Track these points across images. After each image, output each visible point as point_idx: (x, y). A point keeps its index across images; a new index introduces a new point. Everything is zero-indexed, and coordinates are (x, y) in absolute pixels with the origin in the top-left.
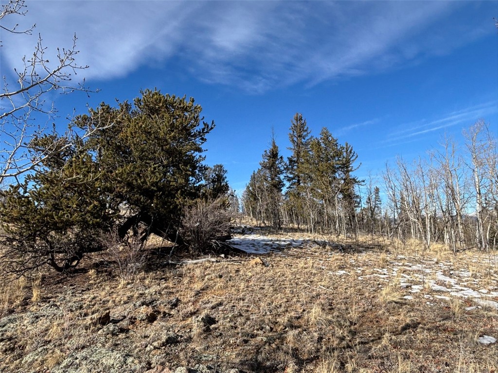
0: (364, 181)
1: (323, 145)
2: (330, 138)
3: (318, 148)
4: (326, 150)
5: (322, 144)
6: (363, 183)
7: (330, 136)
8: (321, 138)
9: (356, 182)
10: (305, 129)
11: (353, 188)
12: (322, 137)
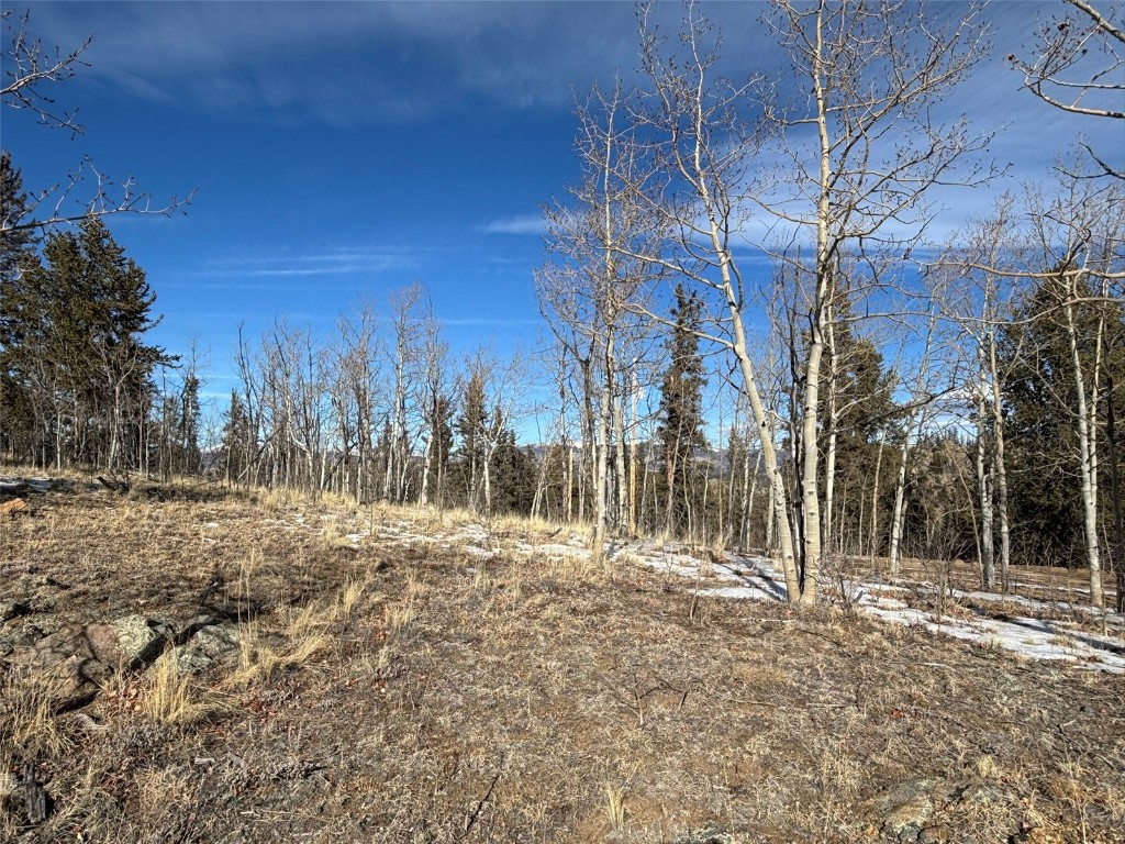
0: (177, 359)
1: (84, 255)
2: (106, 242)
3: (72, 260)
4: (92, 267)
5: (82, 250)
6: (175, 363)
7: (106, 237)
8: (82, 236)
9: (158, 357)
10: (16, 197)
11: (150, 370)
12: (85, 233)
